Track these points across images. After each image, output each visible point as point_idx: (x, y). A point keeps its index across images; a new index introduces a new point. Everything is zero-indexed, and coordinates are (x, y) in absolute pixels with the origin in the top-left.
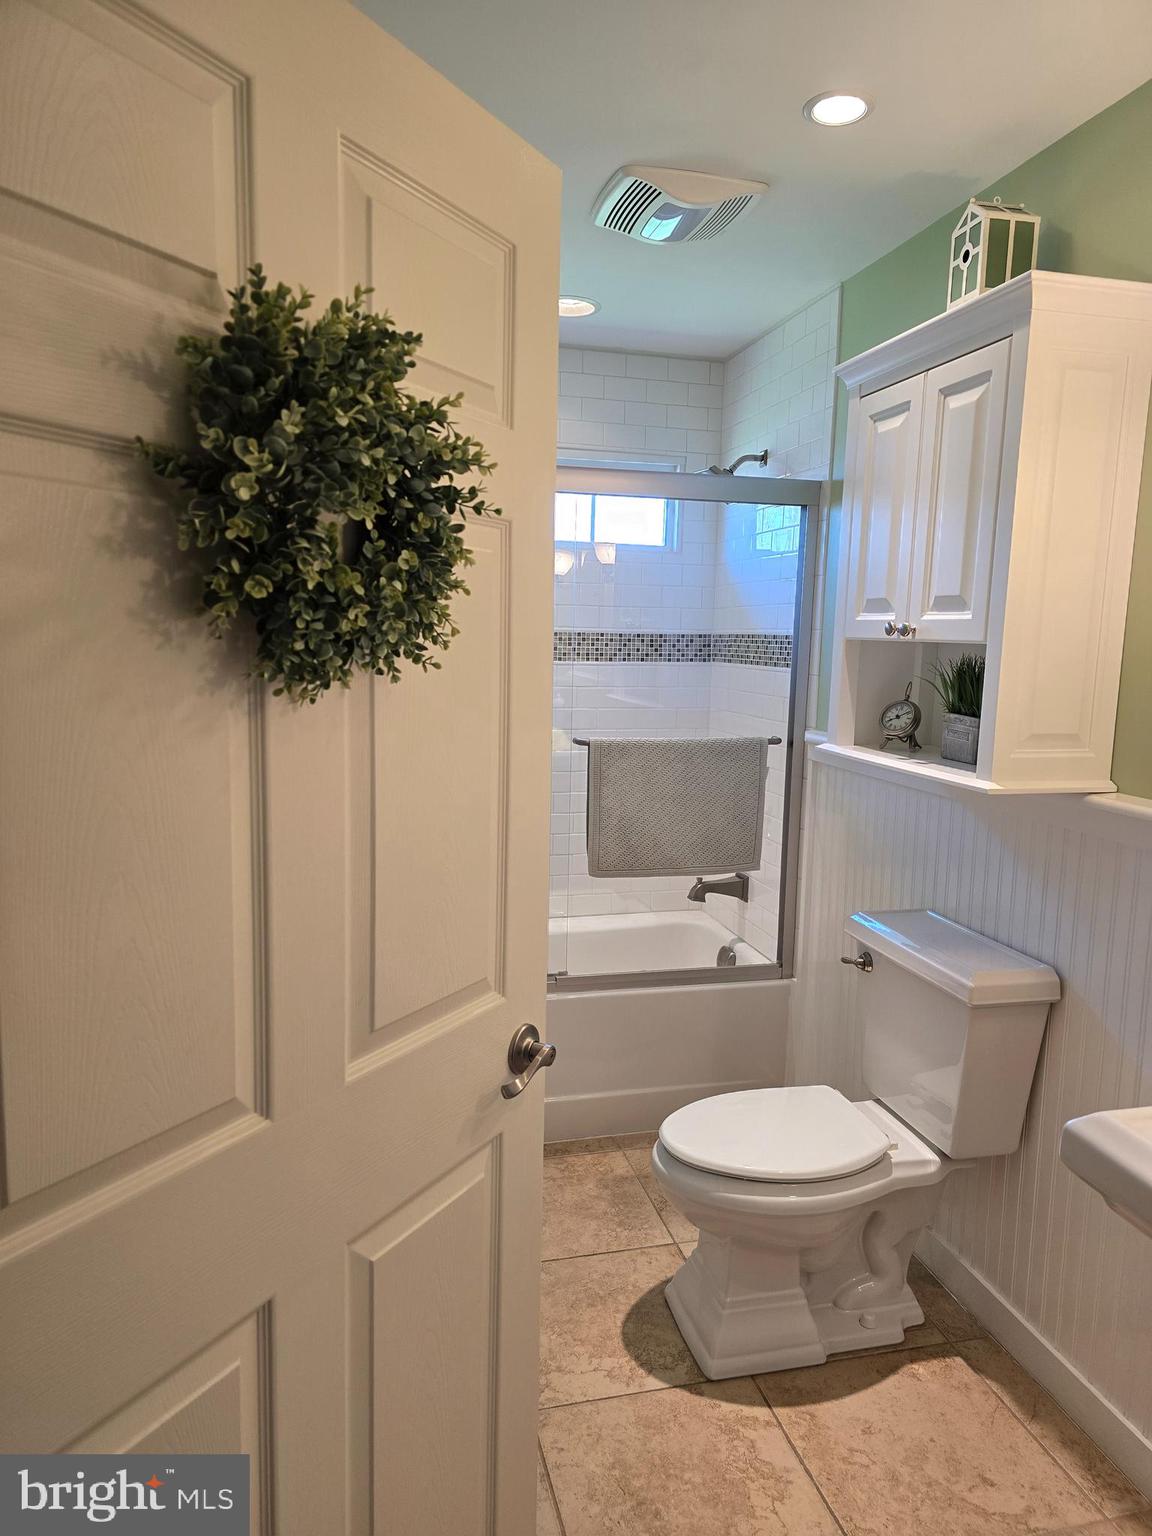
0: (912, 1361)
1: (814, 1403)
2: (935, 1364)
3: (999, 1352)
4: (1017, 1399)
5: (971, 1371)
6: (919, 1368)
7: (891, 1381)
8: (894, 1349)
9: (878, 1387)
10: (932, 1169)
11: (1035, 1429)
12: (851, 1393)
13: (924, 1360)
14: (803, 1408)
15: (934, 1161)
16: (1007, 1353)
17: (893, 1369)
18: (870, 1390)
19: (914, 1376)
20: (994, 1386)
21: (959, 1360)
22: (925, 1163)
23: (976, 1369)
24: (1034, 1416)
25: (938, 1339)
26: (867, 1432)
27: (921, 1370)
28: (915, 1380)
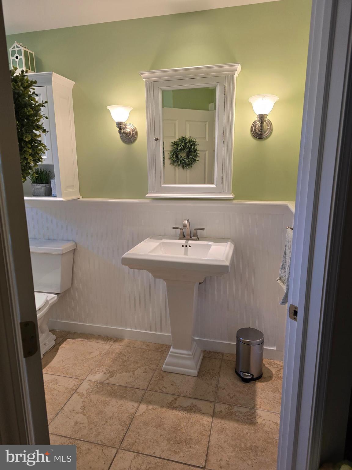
0: (60, 345)
1: (47, 365)
2: (65, 343)
3: (74, 334)
4: (84, 338)
5: (72, 340)
6: (62, 346)
7: (59, 351)
8: (54, 346)
9: (58, 354)
10: (56, 298)
11: (91, 340)
12: (53, 358)
13: (62, 344)
14: (46, 367)
15: (56, 296)
16: (76, 333)
17: (58, 349)
18: (57, 355)
19: (63, 347)
20: (79, 339)
21: (68, 340)
22: (54, 297)
23: (73, 339)
24: (89, 339)
25: (61, 339)
26: (63, 361)
27: (63, 346)
28: (64, 348)
